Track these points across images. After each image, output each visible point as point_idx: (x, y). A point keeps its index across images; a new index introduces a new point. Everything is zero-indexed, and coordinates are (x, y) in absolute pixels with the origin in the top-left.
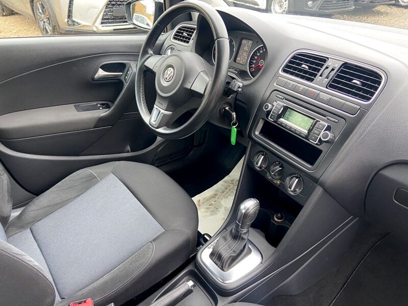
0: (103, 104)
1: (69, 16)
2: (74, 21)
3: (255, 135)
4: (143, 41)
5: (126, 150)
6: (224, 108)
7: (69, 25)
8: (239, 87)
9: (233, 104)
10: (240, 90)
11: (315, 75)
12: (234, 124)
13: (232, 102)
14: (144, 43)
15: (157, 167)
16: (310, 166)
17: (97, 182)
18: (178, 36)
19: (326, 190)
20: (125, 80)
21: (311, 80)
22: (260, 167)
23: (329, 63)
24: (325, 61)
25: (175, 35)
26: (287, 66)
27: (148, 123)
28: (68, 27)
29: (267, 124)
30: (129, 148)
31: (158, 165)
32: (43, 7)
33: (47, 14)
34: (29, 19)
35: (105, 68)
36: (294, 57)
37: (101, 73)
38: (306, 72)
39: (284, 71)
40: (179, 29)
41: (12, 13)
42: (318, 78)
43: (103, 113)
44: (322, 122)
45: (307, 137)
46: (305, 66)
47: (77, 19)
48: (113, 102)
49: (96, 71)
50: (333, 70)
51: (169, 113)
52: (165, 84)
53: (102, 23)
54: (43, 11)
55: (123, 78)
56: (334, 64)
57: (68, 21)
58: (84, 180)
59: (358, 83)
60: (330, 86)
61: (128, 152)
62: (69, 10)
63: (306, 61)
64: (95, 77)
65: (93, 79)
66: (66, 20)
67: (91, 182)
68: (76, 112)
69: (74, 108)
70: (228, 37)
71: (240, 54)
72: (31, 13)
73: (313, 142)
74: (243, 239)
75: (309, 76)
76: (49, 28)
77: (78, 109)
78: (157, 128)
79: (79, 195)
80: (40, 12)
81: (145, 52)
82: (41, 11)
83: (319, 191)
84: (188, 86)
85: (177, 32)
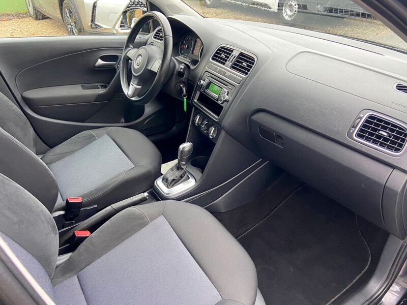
0: (102, 86)
1: (93, 20)
2: (96, 25)
3: (194, 101)
4: (125, 39)
5: (121, 122)
6: (180, 86)
7: (92, 28)
8: (181, 69)
9: (186, 83)
10: (182, 70)
11: (227, 61)
12: (185, 96)
13: (185, 81)
14: (126, 41)
15: (147, 136)
16: (217, 117)
17: (95, 139)
18: (157, 36)
19: (227, 133)
20: (118, 67)
21: (224, 64)
22: (198, 124)
23: (234, 53)
24: (232, 51)
25: (155, 35)
26: (214, 56)
27: (126, 94)
28: (91, 30)
30: (123, 120)
31: (147, 135)
32: (70, 12)
33: (74, 18)
34: (59, 22)
35: (103, 58)
36: (218, 50)
37: (100, 62)
38: (223, 59)
39: (212, 58)
40: (158, 31)
41: (44, 17)
42: (227, 63)
43: (101, 91)
44: (225, 90)
45: (217, 100)
46: (223, 55)
47: (100, 23)
48: (109, 84)
49: (97, 61)
50: (235, 57)
51: (140, 87)
52: (136, 67)
53: (121, 26)
54: (70, 16)
55: (116, 66)
56: (236, 53)
57: (91, 25)
58: (86, 138)
59: (245, 65)
60: (232, 67)
61: (123, 123)
62: (93, 15)
63: (224, 52)
64: (96, 64)
65: (95, 67)
66: (90, 24)
67: (91, 139)
68: (82, 89)
69: (81, 87)
70: (172, 36)
71: (196, 48)
72: (60, 17)
73: (220, 102)
74: (182, 169)
75: (224, 61)
76: (75, 30)
77: (84, 88)
78: (132, 97)
79: (82, 148)
80: (68, 17)
81: (127, 46)
82: (68, 15)
83: (223, 133)
84: (149, 68)
85: (156, 33)
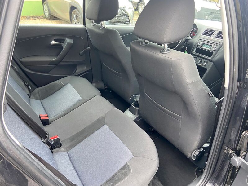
3: (193, 52)
6: (183, 47)
9: (185, 46)
11: (212, 35)
12: (186, 51)
19: (214, 63)
24: (214, 31)
29: (197, 49)
36: (206, 31)
38: (209, 34)
39: (203, 34)
42: (213, 35)
44: (214, 46)
45: (209, 50)
46: (209, 33)
56: (217, 32)
60: (216, 37)
63: (209, 31)
75: (210, 35)
